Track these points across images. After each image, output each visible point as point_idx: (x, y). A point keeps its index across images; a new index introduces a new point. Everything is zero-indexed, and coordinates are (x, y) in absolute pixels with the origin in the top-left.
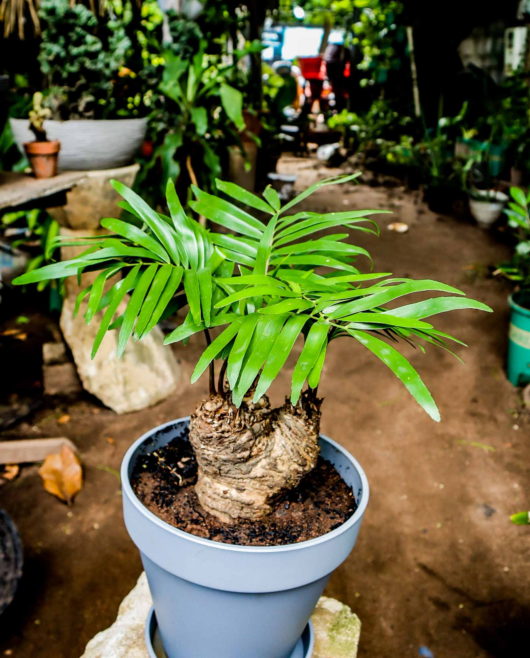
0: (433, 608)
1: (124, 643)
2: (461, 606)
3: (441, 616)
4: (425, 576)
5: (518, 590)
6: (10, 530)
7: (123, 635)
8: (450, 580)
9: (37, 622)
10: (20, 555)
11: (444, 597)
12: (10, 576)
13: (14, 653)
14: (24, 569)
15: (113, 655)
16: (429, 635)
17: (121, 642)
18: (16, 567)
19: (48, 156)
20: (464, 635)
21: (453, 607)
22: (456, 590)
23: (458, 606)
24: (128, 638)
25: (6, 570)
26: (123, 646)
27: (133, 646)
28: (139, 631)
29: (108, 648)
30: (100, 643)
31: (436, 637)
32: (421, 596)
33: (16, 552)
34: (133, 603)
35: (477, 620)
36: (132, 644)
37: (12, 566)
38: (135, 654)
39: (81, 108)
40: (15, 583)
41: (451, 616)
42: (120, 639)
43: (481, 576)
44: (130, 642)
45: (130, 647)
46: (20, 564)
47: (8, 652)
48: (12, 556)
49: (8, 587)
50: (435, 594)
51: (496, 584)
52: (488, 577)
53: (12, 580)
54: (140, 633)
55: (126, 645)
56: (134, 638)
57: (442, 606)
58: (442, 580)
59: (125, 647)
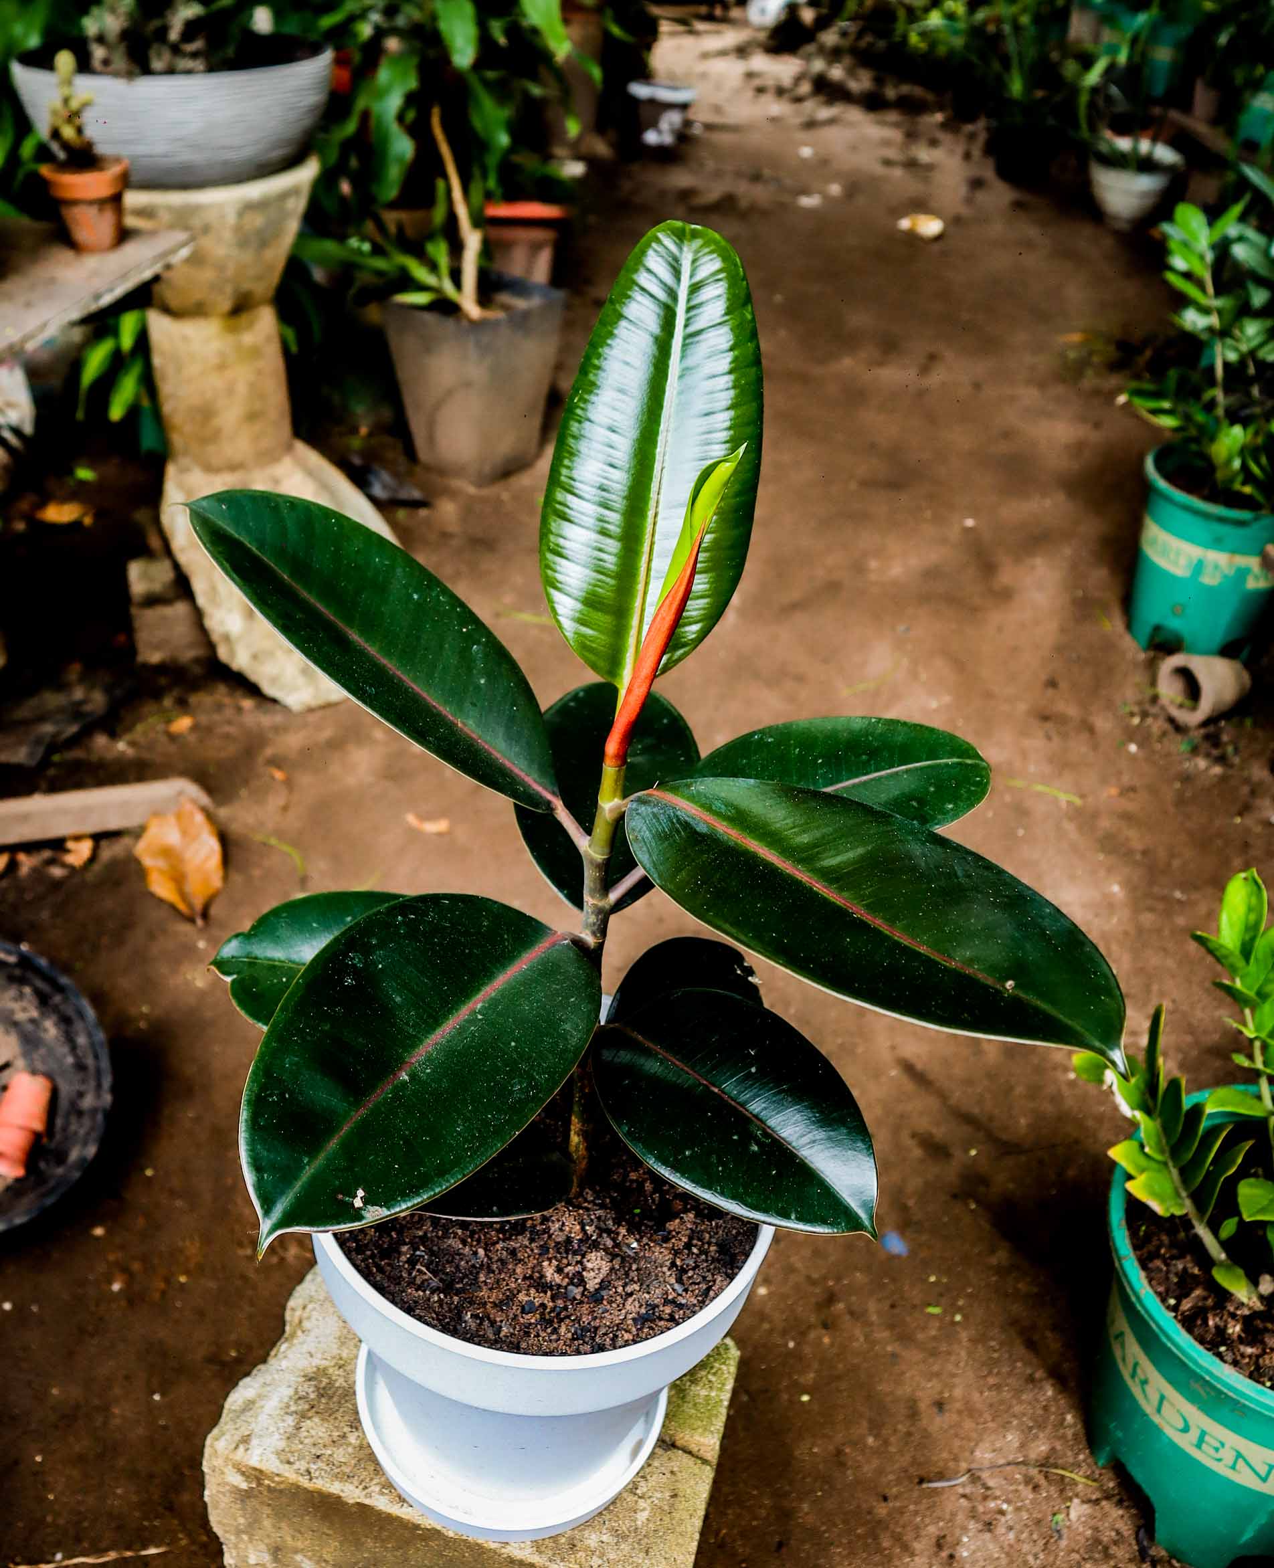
0: (917, 1152)
1: (293, 1408)
2: (973, 1152)
3: (934, 1170)
4: (909, 1086)
5: (1090, 1123)
6: (81, 1015)
7: (291, 1392)
8: (957, 1096)
9: (149, 1172)
10: (105, 1064)
11: (940, 1133)
12: (88, 1102)
13: (109, 1232)
14: (114, 1090)
15: (272, 1434)
16: (904, 1209)
17: (288, 1406)
18: (99, 1086)
19: (101, 203)
20: (972, 1211)
21: (957, 1153)
22: (966, 1119)
23: (967, 1151)
24: (300, 1398)
25: (83, 1088)
26: (291, 1414)
27: (310, 1414)
28: (321, 1381)
29: (263, 1419)
30: (249, 1405)
31: (917, 1215)
32: (896, 1130)
33: (96, 1057)
34: (309, 1318)
35: (1003, 1180)
36: (308, 1410)
37: (92, 1083)
38: (313, 1432)
39: (174, 35)
40: (100, 1117)
41: (950, 1172)
42: (286, 1400)
43: (1019, 1090)
44: (303, 1406)
45: (303, 1416)
46: (107, 1081)
47: (99, 1231)
48: (90, 1061)
49: (87, 1122)
50: (923, 1124)
51: (1048, 1108)
52: (1034, 1092)
53: (94, 1111)
54: (323, 1385)
55: (296, 1412)
56: (312, 1396)
57: (936, 1149)
58: (943, 1096)
59: (295, 1416)
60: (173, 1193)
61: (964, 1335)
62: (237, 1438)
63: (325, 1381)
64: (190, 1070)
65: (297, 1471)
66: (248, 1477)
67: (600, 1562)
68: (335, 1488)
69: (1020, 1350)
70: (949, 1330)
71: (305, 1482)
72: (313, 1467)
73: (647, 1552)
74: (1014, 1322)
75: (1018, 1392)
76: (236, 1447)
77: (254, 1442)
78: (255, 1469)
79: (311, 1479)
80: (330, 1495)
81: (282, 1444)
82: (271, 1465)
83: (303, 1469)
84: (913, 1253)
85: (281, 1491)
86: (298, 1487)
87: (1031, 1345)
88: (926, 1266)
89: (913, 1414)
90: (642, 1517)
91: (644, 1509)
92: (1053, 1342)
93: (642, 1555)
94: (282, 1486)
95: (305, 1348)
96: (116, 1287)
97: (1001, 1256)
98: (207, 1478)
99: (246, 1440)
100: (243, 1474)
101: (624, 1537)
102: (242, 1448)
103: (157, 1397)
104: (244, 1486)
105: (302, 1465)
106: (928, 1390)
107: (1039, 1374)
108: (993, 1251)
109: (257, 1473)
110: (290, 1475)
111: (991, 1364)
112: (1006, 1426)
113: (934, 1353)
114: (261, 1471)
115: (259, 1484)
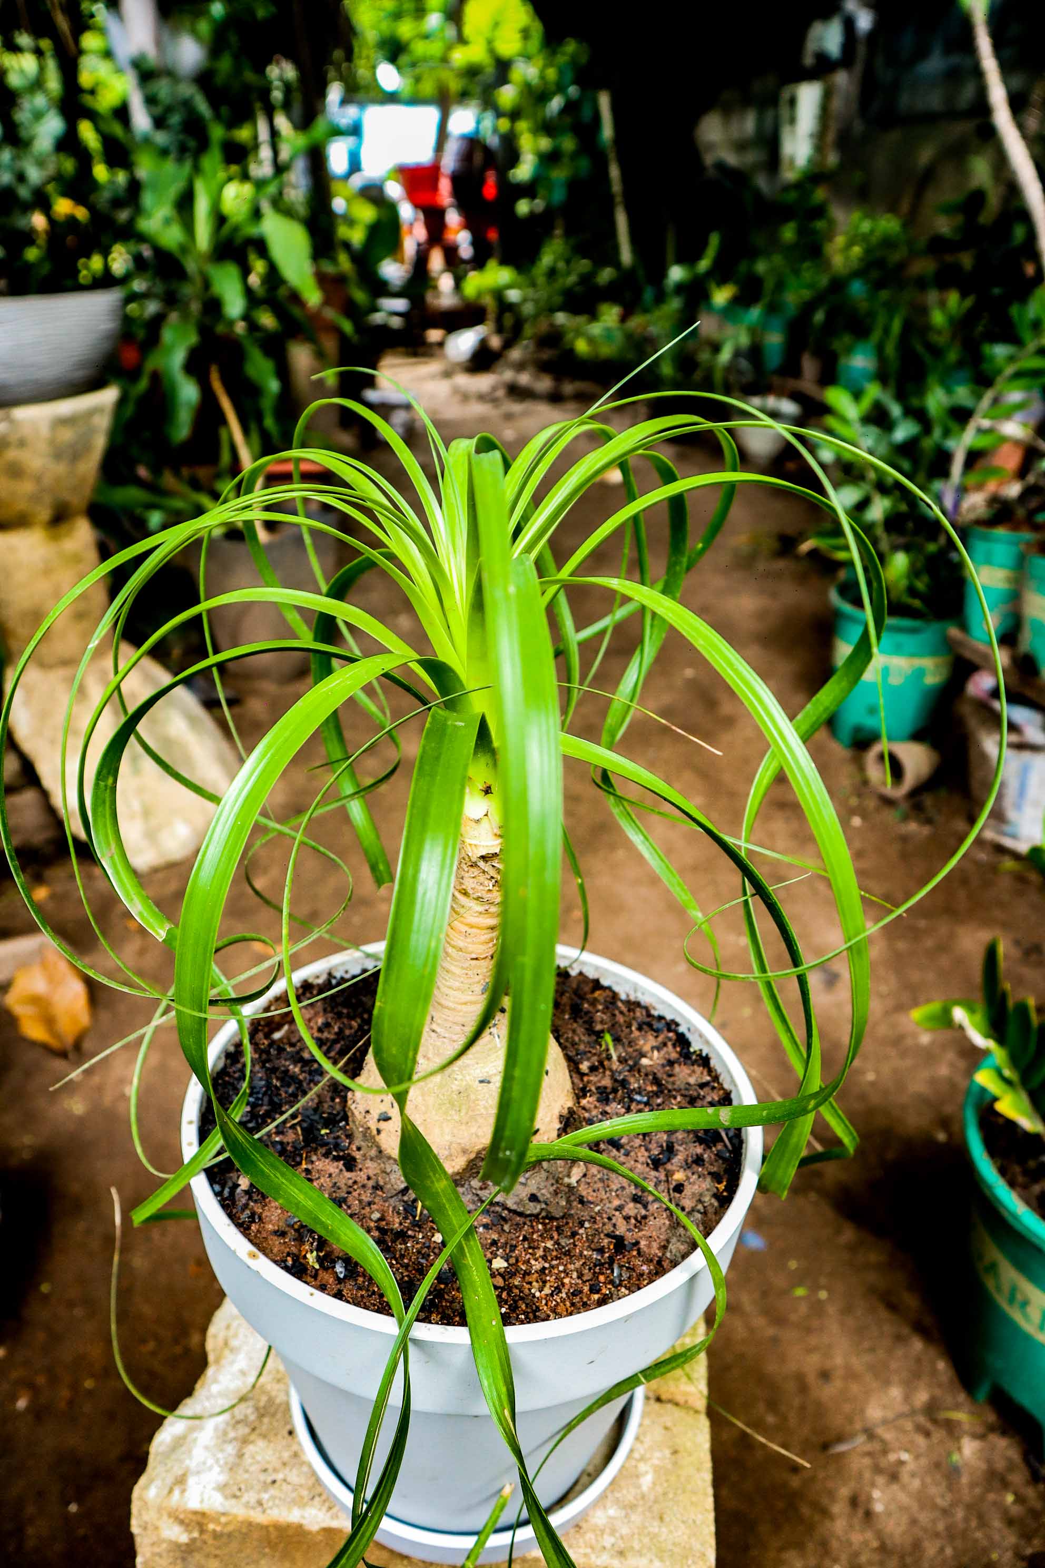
1: (232, 1434)
7: (226, 1417)
9: (45, 1288)
13: (10, 1351)
15: (210, 1468)
17: (225, 1433)
20: (813, 1202)
24: (238, 1422)
26: (231, 1442)
27: (252, 1438)
28: (259, 1401)
29: (198, 1454)
30: (179, 1442)
34: (236, 1336)
36: (249, 1434)
38: (259, 1458)
42: (223, 1427)
44: (243, 1430)
45: (245, 1441)
54: (262, 1404)
55: (235, 1439)
56: (252, 1417)
59: (235, 1443)
60: (71, 1304)
61: (831, 1310)
62: (170, 1480)
63: (264, 1399)
64: (75, 1188)
65: (247, 1505)
66: (188, 1525)
67: (612, 1540)
68: (293, 1516)
69: (884, 1313)
70: (817, 1309)
71: (258, 1517)
72: (265, 1496)
73: (661, 1519)
74: (872, 1290)
75: (890, 1351)
76: (171, 1491)
77: (191, 1481)
78: (195, 1513)
79: (264, 1512)
80: (289, 1526)
81: (222, 1478)
82: (215, 1502)
83: (253, 1501)
84: (771, 1245)
85: (230, 1535)
86: (250, 1524)
87: (892, 1307)
88: (784, 1255)
89: (803, 1388)
90: (647, 1481)
91: (647, 1472)
92: (911, 1301)
93: (656, 1523)
94: (230, 1528)
95: (236, 1367)
96: (22, 1404)
97: (849, 1234)
98: (138, 1541)
99: (181, 1481)
100: (182, 1522)
101: (633, 1507)
102: (177, 1493)
103: (73, 1508)
104: (184, 1538)
105: (250, 1497)
106: (811, 1363)
107: (906, 1331)
108: (838, 1232)
109: (199, 1518)
110: (240, 1511)
111: (860, 1332)
112: (887, 1383)
113: (809, 1330)
114: (203, 1514)
115: (202, 1531)
